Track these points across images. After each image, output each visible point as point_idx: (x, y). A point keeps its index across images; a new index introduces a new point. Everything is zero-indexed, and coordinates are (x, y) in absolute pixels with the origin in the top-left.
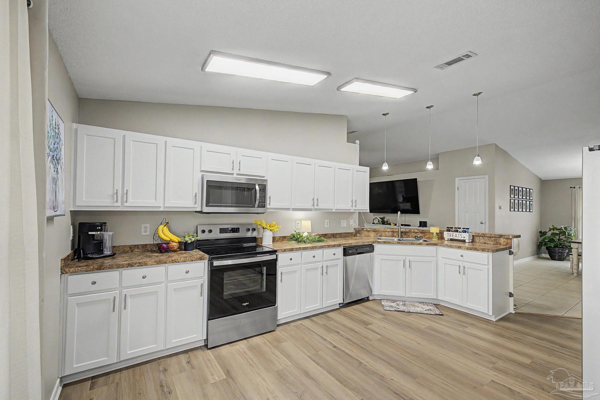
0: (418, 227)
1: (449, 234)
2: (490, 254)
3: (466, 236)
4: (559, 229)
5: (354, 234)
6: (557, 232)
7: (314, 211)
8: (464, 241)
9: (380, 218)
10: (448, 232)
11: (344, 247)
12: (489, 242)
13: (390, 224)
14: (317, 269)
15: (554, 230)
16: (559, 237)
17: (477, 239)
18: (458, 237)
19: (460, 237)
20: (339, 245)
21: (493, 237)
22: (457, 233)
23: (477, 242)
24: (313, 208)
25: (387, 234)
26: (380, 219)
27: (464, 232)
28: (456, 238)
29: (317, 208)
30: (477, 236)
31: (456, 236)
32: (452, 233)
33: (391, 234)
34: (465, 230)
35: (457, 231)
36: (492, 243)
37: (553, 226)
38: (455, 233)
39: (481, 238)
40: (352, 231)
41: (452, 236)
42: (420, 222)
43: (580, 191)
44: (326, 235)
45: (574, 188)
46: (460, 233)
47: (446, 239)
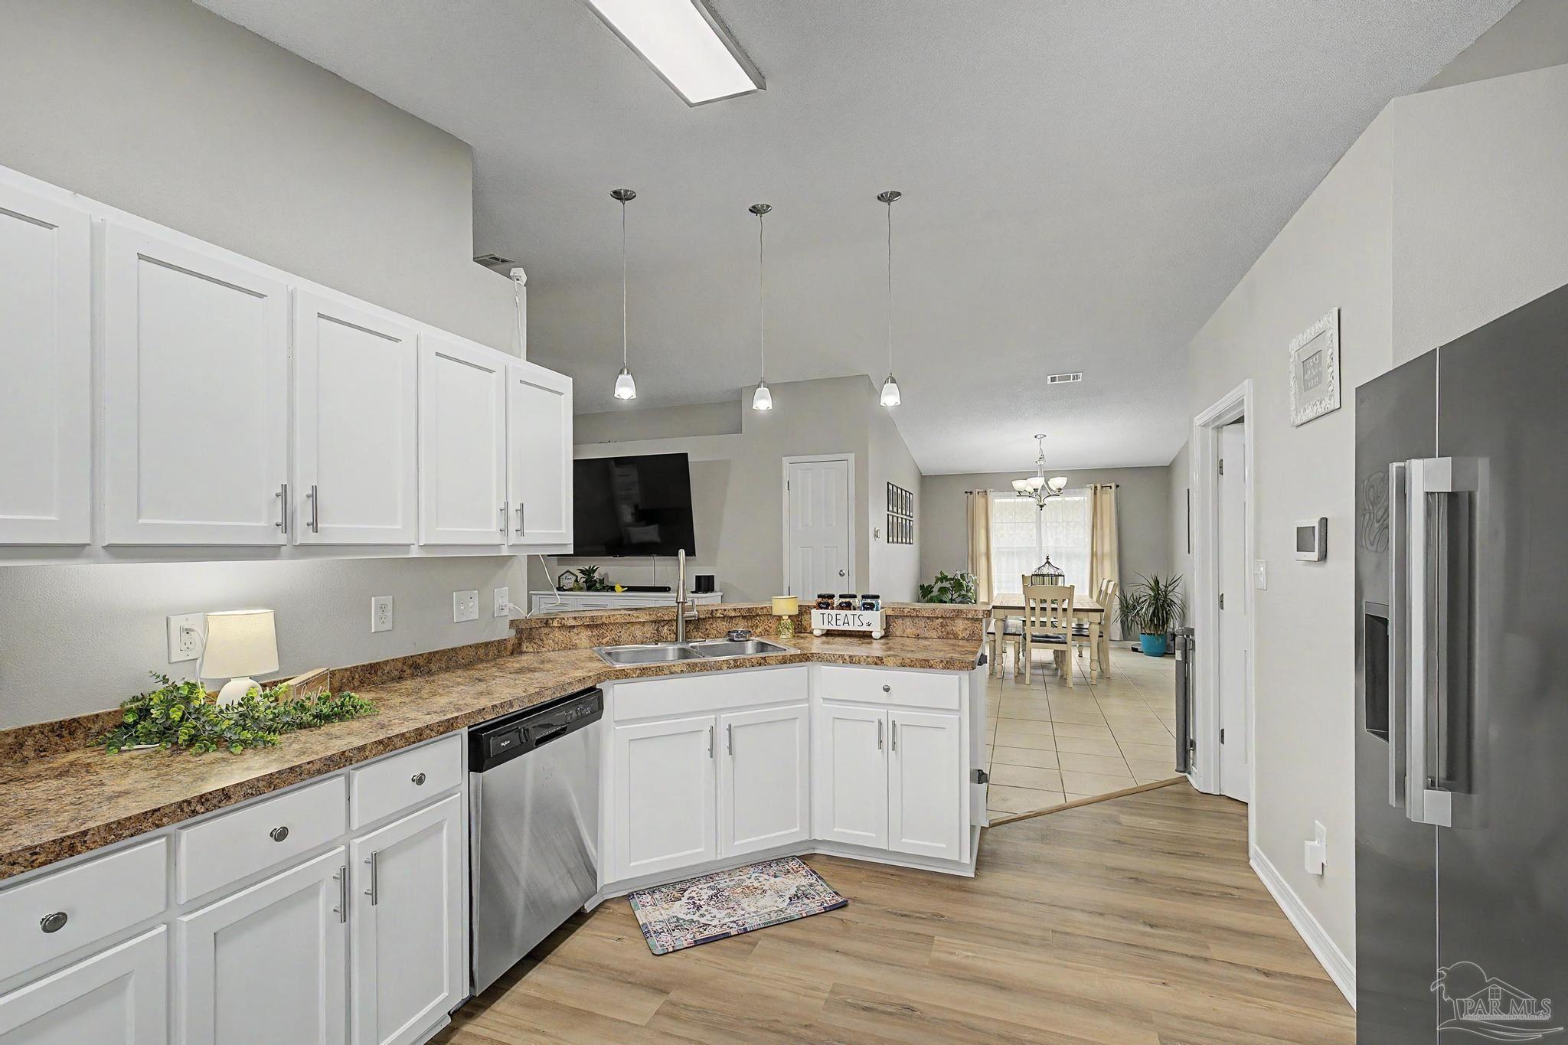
0: (693, 592)
1: (826, 616)
2: (965, 676)
3: (872, 621)
4: (951, 579)
5: (510, 648)
6: (946, 584)
7: (293, 557)
8: (866, 636)
9: (582, 571)
10: (823, 611)
11: (469, 728)
12: (927, 634)
13: (612, 589)
14: (305, 895)
15: (942, 582)
16: (952, 595)
17: (898, 628)
18: (851, 622)
19: (857, 622)
20: (448, 727)
21: (937, 618)
22: (848, 613)
23: (898, 633)
24: (281, 538)
25: (638, 632)
26: (580, 575)
27: (866, 609)
28: (846, 628)
30: (897, 617)
31: (846, 621)
32: (834, 612)
33: (649, 630)
34: (869, 601)
35: (848, 606)
36: (934, 634)
37: (941, 573)
38: (843, 613)
39: (908, 622)
40: (506, 633)
41: (834, 622)
42: (698, 578)
43: (980, 500)
44: (373, 668)
45: (971, 493)
46: (858, 612)
47: (817, 632)
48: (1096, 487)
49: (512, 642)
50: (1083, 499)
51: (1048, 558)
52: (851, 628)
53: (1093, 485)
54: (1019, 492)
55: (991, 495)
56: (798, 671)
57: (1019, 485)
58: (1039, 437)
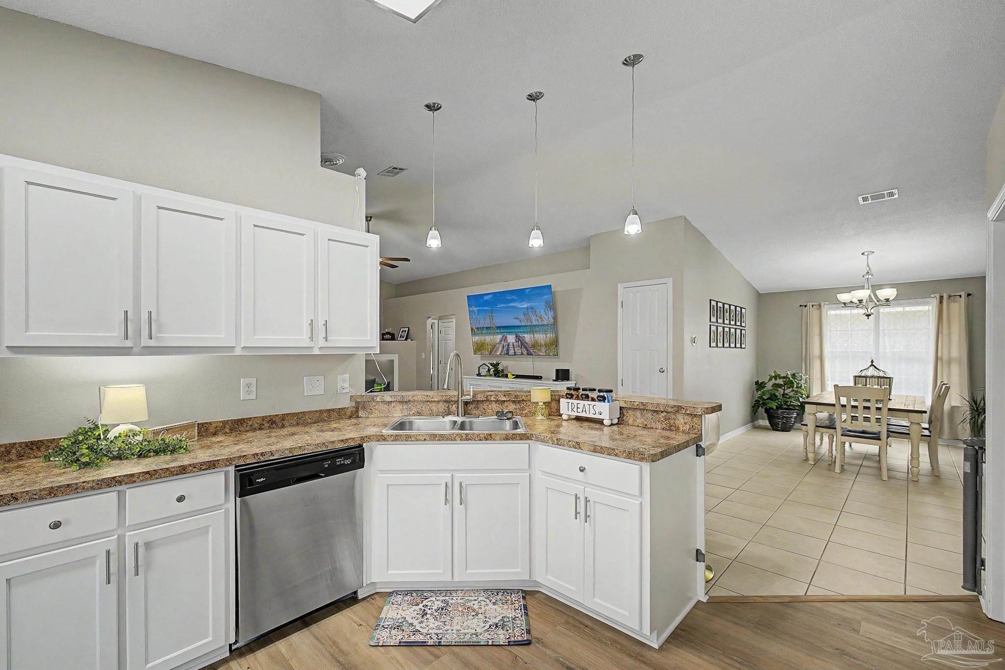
0: (553, 380)
1: (570, 404)
2: (646, 466)
3: (603, 410)
4: (784, 378)
5: (348, 413)
6: (780, 382)
8: (601, 422)
9: (491, 364)
10: (568, 400)
11: (236, 467)
12: (653, 425)
13: (507, 376)
14: (87, 562)
15: (776, 379)
16: (784, 390)
17: (630, 417)
18: (588, 412)
19: (592, 411)
22: (586, 403)
23: (631, 422)
25: (434, 407)
26: (491, 367)
27: (600, 400)
28: (584, 415)
29: (152, 343)
30: (630, 409)
31: (584, 410)
32: (575, 402)
33: (442, 407)
34: (602, 394)
35: (587, 397)
36: (659, 426)
37: (775, 372)
38: (582, 402)
39: (638, 413)
40: (345, 403)
41: (575, 409)
42: (557, 371)
43: (815, 312)
44: (240, 422)
45: (806, 306)
46: (593, 403)
47: (565, 417)
48: (941, 297)
49: (350, 410)
50: (928, 309)
51: (872, 362)
52: (588, 415)
53: (938, 296)
54: (844, 304)
55: (824, 310)
56: (521, 447)
57: (844, 297)
58: (866, 254)
